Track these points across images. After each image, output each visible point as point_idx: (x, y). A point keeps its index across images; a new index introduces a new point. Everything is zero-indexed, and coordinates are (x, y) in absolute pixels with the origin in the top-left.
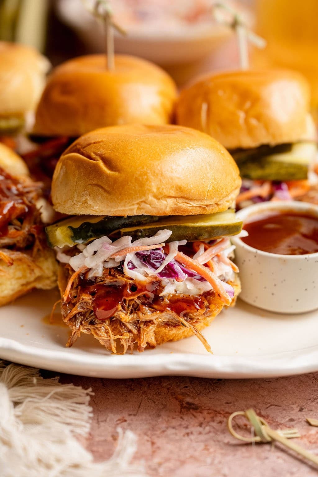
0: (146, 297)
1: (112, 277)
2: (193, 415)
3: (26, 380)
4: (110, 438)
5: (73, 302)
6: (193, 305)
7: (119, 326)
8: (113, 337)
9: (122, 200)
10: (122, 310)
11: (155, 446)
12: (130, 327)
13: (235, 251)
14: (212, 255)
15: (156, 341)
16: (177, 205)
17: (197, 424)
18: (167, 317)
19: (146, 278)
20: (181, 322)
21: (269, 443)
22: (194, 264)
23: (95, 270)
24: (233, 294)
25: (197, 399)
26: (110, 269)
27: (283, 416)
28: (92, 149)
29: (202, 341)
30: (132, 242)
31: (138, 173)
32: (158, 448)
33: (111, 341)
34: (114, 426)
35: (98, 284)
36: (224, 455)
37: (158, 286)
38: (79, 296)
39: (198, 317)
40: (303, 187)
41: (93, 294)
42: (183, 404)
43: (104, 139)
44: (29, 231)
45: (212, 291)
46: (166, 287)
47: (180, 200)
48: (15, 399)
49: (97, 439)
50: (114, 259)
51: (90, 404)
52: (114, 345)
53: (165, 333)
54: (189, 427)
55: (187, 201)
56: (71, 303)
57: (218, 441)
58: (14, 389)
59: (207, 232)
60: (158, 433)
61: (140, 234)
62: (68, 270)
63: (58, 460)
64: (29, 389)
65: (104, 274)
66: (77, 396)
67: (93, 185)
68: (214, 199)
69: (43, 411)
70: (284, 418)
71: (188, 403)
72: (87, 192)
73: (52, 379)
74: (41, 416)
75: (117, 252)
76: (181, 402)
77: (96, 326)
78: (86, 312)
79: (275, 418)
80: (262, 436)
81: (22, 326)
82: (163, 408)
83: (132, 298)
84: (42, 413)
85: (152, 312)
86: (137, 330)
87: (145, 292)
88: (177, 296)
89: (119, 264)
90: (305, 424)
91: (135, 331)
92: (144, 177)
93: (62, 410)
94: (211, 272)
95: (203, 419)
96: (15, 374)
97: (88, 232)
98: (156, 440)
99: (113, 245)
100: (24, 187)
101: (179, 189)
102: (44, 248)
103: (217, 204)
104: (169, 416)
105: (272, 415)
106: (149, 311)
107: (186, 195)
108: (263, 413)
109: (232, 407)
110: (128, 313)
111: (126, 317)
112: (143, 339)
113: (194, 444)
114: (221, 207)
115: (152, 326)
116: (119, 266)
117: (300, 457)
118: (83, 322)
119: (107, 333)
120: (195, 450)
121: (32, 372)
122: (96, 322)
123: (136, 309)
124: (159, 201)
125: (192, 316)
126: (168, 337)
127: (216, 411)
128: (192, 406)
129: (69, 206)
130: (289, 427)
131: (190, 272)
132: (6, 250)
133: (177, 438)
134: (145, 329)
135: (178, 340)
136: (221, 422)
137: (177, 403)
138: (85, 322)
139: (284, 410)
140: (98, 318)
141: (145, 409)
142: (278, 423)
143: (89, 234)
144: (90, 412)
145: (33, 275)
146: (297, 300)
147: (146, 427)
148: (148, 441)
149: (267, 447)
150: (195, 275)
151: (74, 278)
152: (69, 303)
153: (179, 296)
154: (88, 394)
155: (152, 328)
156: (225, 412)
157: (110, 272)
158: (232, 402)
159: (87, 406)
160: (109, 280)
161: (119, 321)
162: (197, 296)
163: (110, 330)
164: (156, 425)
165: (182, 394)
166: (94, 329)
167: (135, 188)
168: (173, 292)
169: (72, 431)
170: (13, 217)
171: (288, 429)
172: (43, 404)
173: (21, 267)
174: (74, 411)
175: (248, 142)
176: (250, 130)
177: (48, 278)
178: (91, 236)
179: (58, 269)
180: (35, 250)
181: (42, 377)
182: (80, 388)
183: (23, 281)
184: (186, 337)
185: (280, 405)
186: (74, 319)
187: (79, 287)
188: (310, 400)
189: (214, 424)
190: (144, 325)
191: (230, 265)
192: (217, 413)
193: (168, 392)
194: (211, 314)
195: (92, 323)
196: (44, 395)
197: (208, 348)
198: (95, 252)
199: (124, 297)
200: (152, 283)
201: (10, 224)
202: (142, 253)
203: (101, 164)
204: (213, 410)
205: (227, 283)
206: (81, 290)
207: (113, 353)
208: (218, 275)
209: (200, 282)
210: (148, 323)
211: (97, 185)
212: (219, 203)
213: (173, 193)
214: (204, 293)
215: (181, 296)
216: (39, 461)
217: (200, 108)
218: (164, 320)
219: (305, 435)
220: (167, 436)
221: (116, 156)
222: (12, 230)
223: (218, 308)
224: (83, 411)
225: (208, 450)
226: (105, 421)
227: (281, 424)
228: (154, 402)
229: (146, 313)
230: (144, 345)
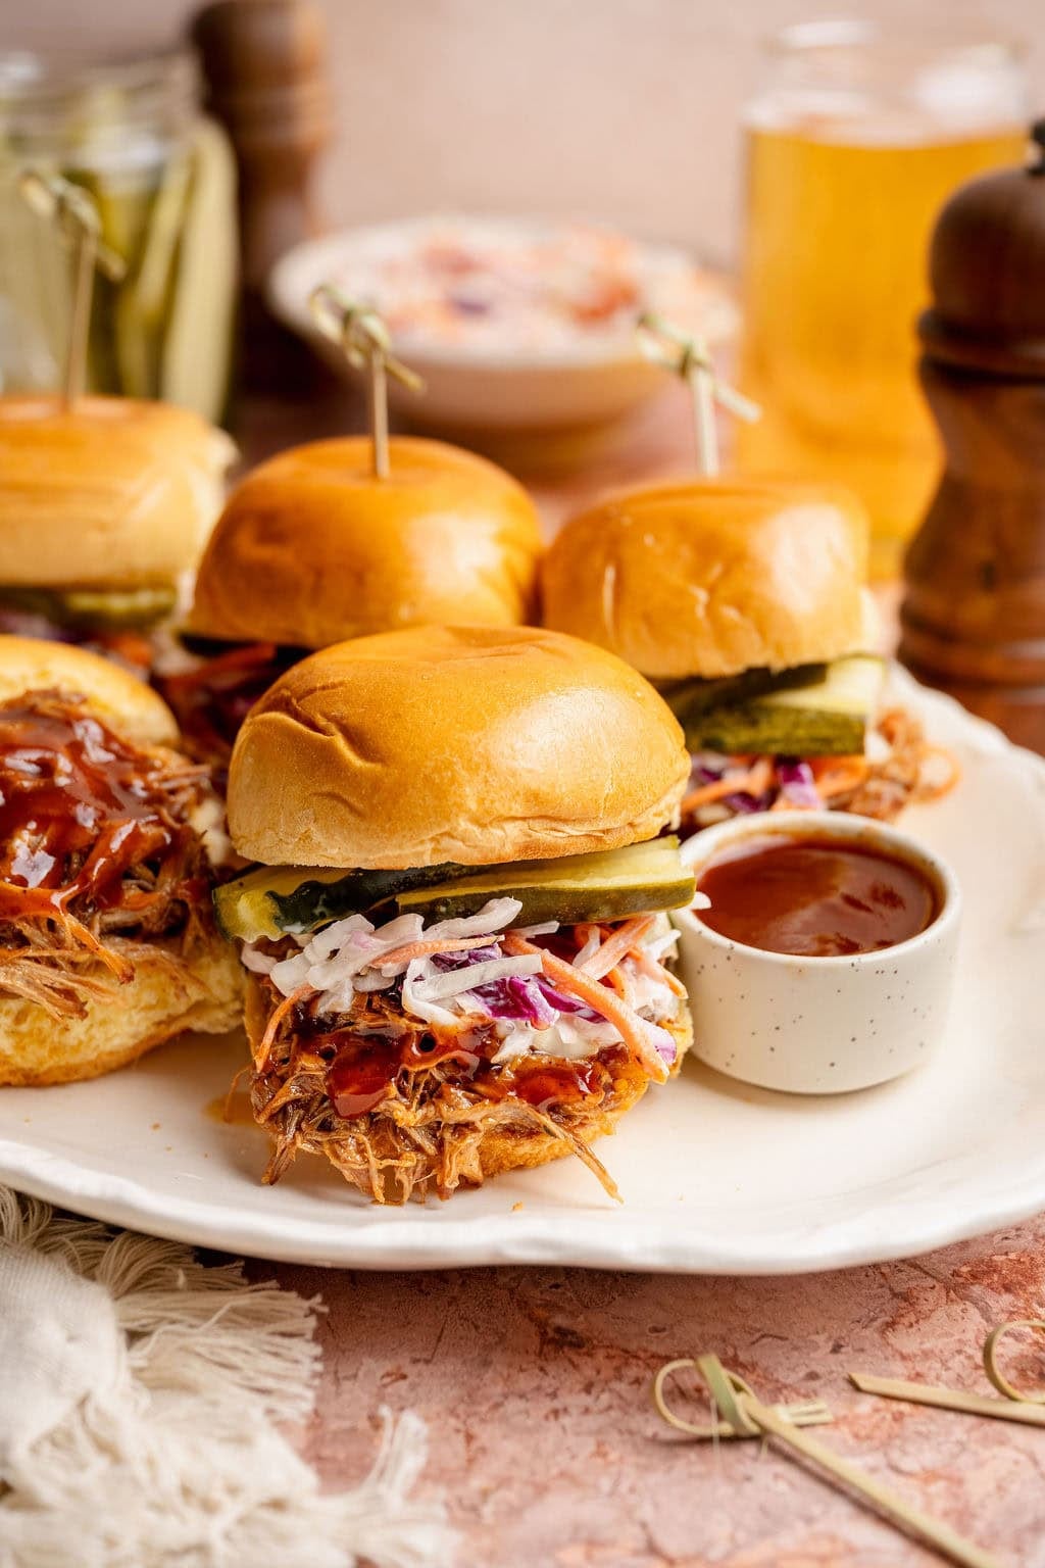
0: (456, 1064)
1: (374, 1016)
2: (571, 1362)
3: (161, 1272)
4: (364, 1424)
5: (278, 1074)
6: (574, 1083)
7: (390, 1135)
8: (376, 1164)
9: (393, 832)
10: (399, 1095)
11: (475, 1445)
12: (419, 1137)
13: (678, 942)
14: (618, 952)
15: (483, 1169)
16: (530, 836)
17: (579, 1387)
18: (509, 1113)
19: (456, 1018)
20: (545, 1126)
21: (755, 1439)
22: (578, 979)
23: (333, 995)
24: (674, 1053)
25: (581, 1318)
26: (371, 994)
27: (792, 1366)
28: (318, 704)
29: (593, 1171)
30: (425, 928)
31: (430, 764)
32: (483, 1450)
33: (371, 1173)
34: (375, 1390)
35: (339, 1031)
36: (645, 1469)
37: (486, 1038)
38: (295, 1059)
39: (585, 1113)
40: (852, 770)
41: (327, 1055)
42: (546, 1332)
43: (347, 679)
44: (173, 892)
45: (621, 1045)
46: (508, 1039)
47: (537, 825)
48: (134, 1326)
49: (334, 1425)
50: (379, 970)
51: (317, 1337)
52: (378, 1183)
53: (505, 1150)
54: (559, 1393)
55: (554, 825)
56: (275, 1075)
57: (631, 1433)
58: (129, 1298)
59: (608, 902)
60: (484, 1408)
61: (443, 909)
62: (270, 992)
63: (233, 1490)
64: (168, 1299)
65: (355, 1006)
66: (284, 1315)
67: (322, 795)
68: (624, 812)
69: (199, 1355)
70: (793, 1370)
71: (558, 1330)
72: (310, 812)
73: (225, 1267)
74: (196, 1371)
75: (385, 955)
76: (542, 1326)
77: (334, 1136)
78: (312, 1099)
79: (771, 1370)
80: (735, 1420)
81: (156, 1126)
82: (496, 1343)
83: (423, 1067)
84: (197, 1364)
85: (473, 1102)
86: (435, 1145)
87: (456, 1054)
88: (534, 1062)
89: (393, 983)
90: (846, 1386)
91: (431, 1149)
92: (444, 774)
93: (247, 1352)
94: (619, 1000)
95: (594, 1373)
96: (133, 1258)
97: (315, 905)
98: (476, 1429)
99: (378, 937)
100: (166, 779)
101: (534, 797)
102: (210, 934)
103: (631, 825)
104: (510, 1365)
105: (763, 1363)
106: (465, 1100)
107: (551, 812)
108: (743, 1357)
109: (668, 1340)
110: (415, 1104)
111: (407, 1115)
112: (451, 1169)
113: (571, 1440)
114: (640, 830)
115: (473, 1135)
116: (392, 989)
117: (829, 1477)
118: (304, 1125)
119: (361, 1151)
120: (573, 1457)
121: (175, 1251)
122: (335, 1124)
123: (432, 1094)
124: (485, 831)
125: (569, 1111)
126: (513, 1158)
127: (626, 1351)
128: (570, 1337)
129: (267, 845)
130: (806, 1396)
131: (568, 1001)
132: (118, 940)
133: (530, 1422)
134: (455, 1143)
135: (538, 1165)
136: (637, 1381)
137: (533, 1329)
138: (307, 1124)
139: (796, 1348)
140: (341, 1113)
141: (454, 1345)
142: (779, 1385)
143: (317, 911)
144: (316, 1359)
145: (184, 1000)
146: (832, 1065)
147: (455, 1392)
148: (458, 1431)
149: (750, 1449)
150: (580, 1008)
151: (282, 1014)
152: (269, 1076)
153: (539, 1061)
154: (312, 1311)
155: (472, 1141)
156: (649, 1354)
157: (370, 1002)
158: (667, 1327)
159: (308, 1341)
160: (367, 1023)
161: (391, 1123)
162: (582, 1062)
163: (368, 1146)
164: (479, 1388)
165: (547, 1305)
166: (331, 1142)
167: (424, 800)
168: (526, 1053)
169: (270, 1412)
170: (137, 856)
171: (802, 1400)
172: (202, 1340)
173: (154, 980)
174: (276, 1355)
175: (716, 663)
176: (722, 635)
177: (222, 1005)
178: (323, 916)
179: (247, 985)
180: (189, 939)
181: (201, 1263)
182: (293, 1295)
183: (160, 1015)
184: (556, 1158)
185: (785, 1335)
186: (280, 1116)
187: (295, 1037)
188: (858, 1322)
189: (622, 1387)
190: (453, 1134)
191: (666, 983)
192: (629, 1356)
193: (512, 1299)
194: (618, 1104)
195: (325, 1127)
196: (205, 1314)
197: (611, 1189)
198: (334, 953)
199: (404, 1066)
200: (474, 1031)
201: (128, 874)
202: (448, 956)
203: (340, 742)
204: (618, 1348)
205: (658, 1024)
206: (298, 1045)
207: (376, 1202)
208: (636, 1006)
209: (591, 1024)
210: (463, 1128)
211: (332, 796)
212: (636, 821)
213: (518, 809)
214: (602, 1051)
215: (545, 1061)
216: (186, 1492)
217: (600, 579)
218: (504, 1122)
219: (845, 1418)
220: (504, 1419)
221: (375, 722)
222: (131, 892)
223: (635, 1088)
224: (299, 1357)
225: (604, 1455)
226: (355, 1376)
227: (786, 1386)
228: (477, 1327)
229: (458, 1104)
230: (451, 1183)
